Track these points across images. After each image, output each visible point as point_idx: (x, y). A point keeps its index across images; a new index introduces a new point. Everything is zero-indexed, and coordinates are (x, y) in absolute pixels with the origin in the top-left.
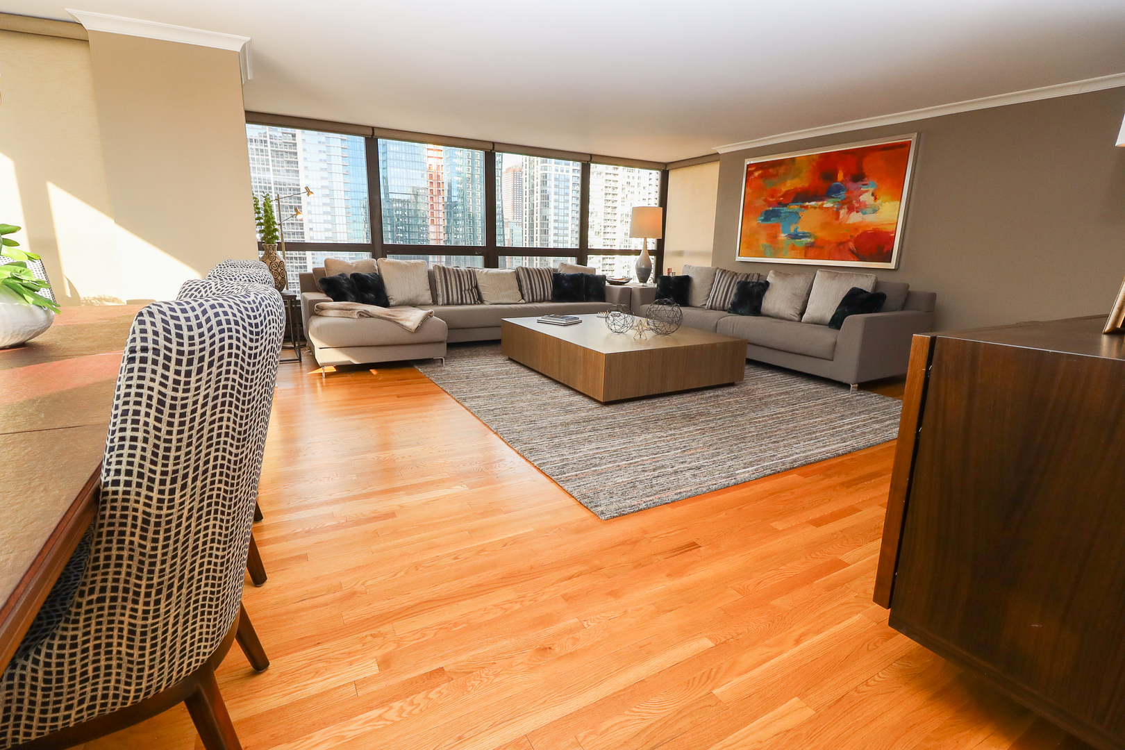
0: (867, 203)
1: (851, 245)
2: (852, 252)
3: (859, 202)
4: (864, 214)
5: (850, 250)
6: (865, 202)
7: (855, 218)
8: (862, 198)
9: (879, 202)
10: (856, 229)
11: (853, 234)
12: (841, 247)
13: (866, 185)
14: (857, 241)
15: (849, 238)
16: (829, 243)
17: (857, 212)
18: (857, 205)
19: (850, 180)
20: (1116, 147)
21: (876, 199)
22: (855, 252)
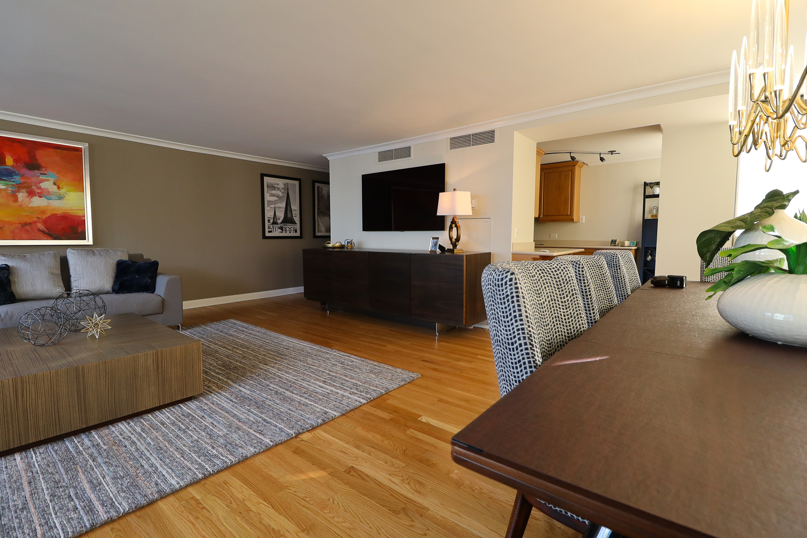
0: (50, 190)
1: (40, 226)
2: (43, 232)
3: (40, 188)
4: (49, 199)
5: (39, 230)
6: (47, 189)
7: (37, 202)
8: (43, 185)
9: (62, 191)
10: (43, 212)
11: (39, 216)
12: (28, 227)
13: (46, 174)
14: (45, 222)
15: (36, 219)
16: (10, 223)
17: (41, 197)
18: (37, 191)
19: (23, 167)
20: (438, 216)
21: (59, 188)
22: (47, 231)
